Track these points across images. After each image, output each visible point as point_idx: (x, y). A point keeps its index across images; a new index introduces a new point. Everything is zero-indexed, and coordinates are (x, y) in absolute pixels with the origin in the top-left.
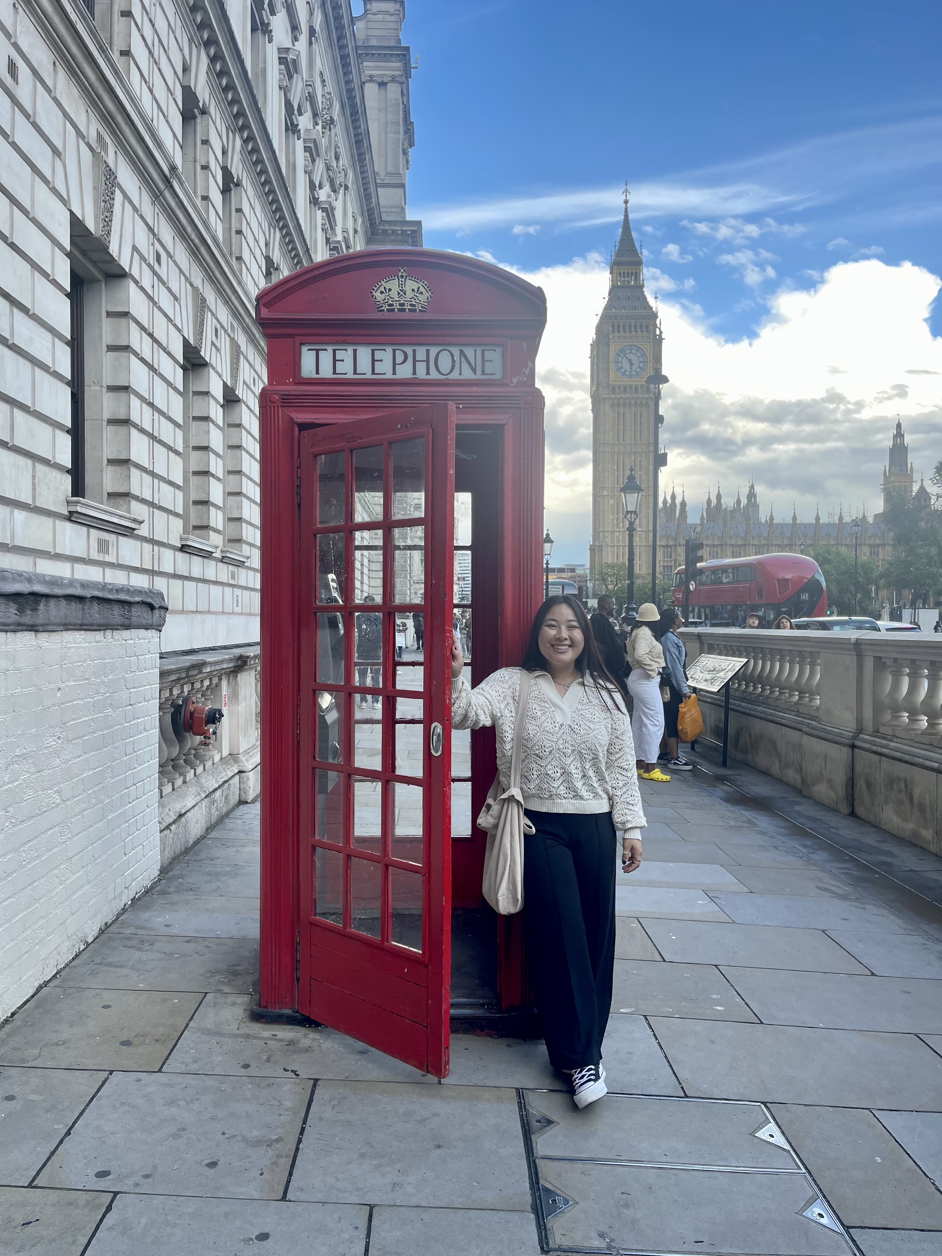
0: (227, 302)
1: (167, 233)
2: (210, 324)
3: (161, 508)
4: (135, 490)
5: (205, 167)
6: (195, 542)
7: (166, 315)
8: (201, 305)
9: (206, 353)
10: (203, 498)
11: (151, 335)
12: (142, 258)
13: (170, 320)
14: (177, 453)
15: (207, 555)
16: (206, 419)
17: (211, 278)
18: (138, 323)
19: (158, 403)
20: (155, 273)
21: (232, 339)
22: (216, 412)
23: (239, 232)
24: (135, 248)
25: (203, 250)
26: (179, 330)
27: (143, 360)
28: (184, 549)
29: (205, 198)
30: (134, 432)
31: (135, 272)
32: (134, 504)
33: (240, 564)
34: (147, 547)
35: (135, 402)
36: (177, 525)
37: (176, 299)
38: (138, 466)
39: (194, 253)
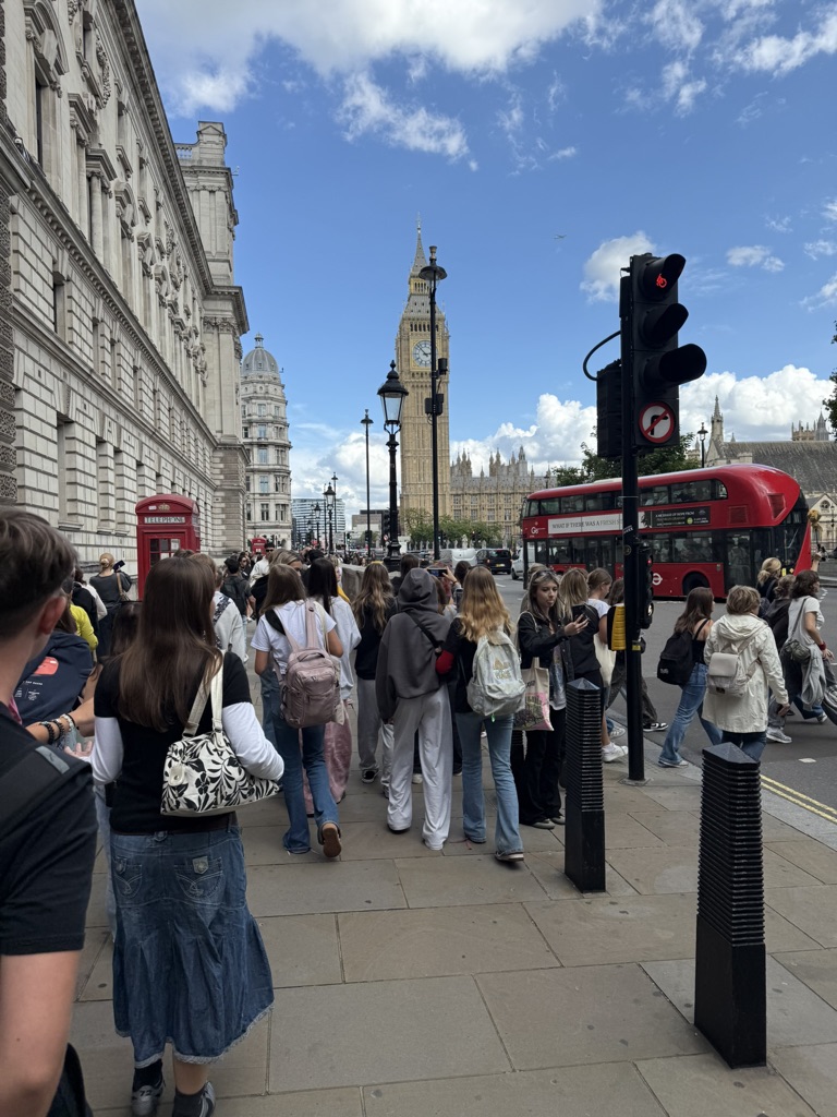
0: (115, 408)
1: (89, 395)
2: (107, 422)
3: (89, 516)
4: (79, 511)
5: (103, 347)
6: (104, 528)
8: (103, 415)
9: (106, 436)
10: (106, 506)
11: (83, 442)
12: (80, 411)
13: (90, 431)
14: (94, 489)
15: (109, 534)
16: (106, 468)
18: (78, 439)
19: (87, 470)
20: (84, 414)
21: (118, 423)
22: (111, 462)
24: (77, 409)
25: (104, 393)
26: (94, 433)
27: (80, 454)
28: (98, 533)
30: (78, 487)
31: (77, 418)
33: (124, 536)
34: (84, 535)
36: (95, 522)
37: (92, 419)
38: (80, 500)
39: (100, 396)
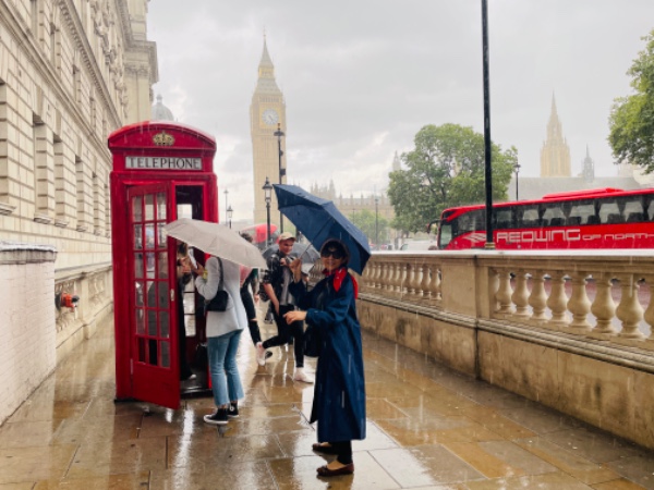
0: (54, 92)
1: (23, 60)
2: (46, 103)
3: (24, 200)
4: (11, 191)
5: (42, 25)
6: (41, 216)
7: (24, 102)
8: (41, 94)
9: (44, 118)
10: (44, 192)
11: (17, 113)
12: (13, 75)
13: (26, 104)
14: (31, 171)
15: (46, 223)
16: (44, 152)
17: (46, 81)
18: (10, 107)
19: (21, 146)
20: (19, 81)
21: (57, 111)
22: (50, 148)
23: (59, 55)
24: (9, 71)
25: (42, 67)
26: (30, 108)
27: (13, 126)
28: (35, 220)
29: (42, 40)
30: (9, 162)
31: (9, 82)
32: (11, 199)
33: (64, 226)
34: (18, 220)
35: (10, 147)
36: (32, 208)
37: (29, 92)
38: (12, 179)
39: (37, 69)
